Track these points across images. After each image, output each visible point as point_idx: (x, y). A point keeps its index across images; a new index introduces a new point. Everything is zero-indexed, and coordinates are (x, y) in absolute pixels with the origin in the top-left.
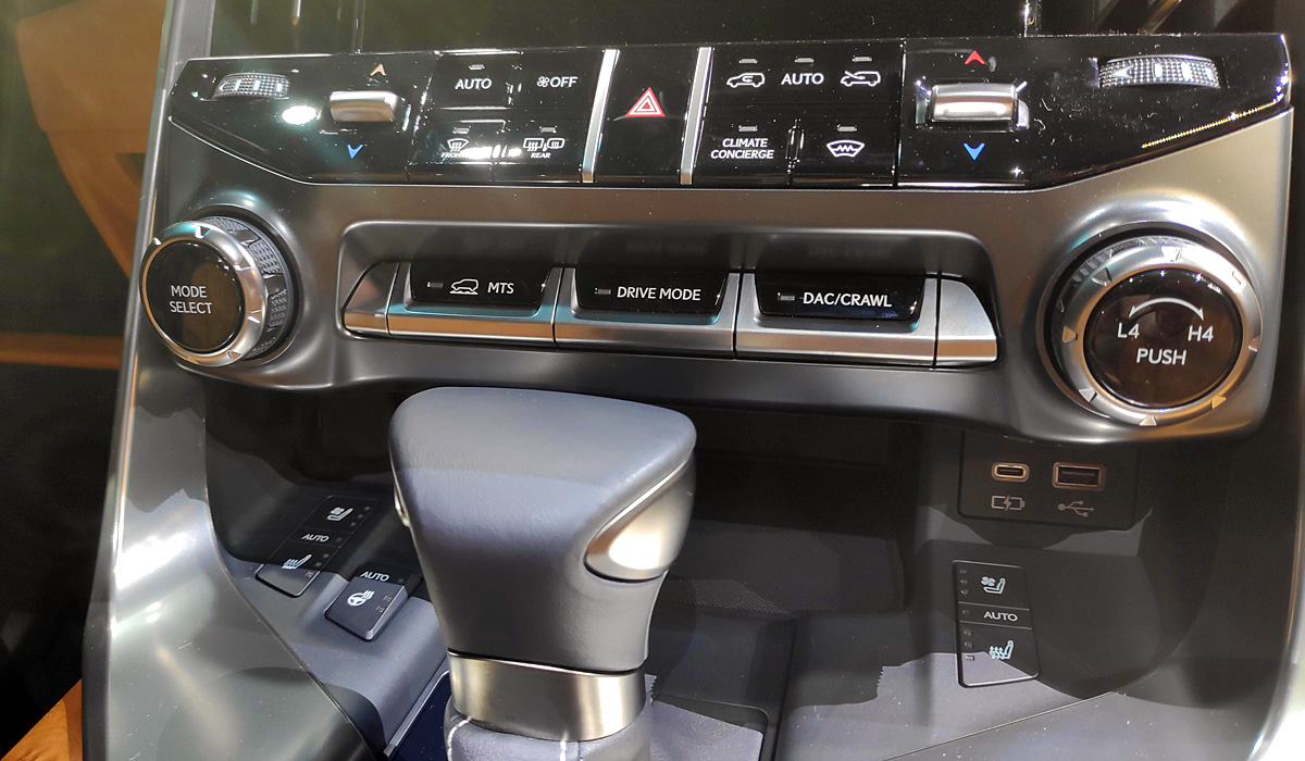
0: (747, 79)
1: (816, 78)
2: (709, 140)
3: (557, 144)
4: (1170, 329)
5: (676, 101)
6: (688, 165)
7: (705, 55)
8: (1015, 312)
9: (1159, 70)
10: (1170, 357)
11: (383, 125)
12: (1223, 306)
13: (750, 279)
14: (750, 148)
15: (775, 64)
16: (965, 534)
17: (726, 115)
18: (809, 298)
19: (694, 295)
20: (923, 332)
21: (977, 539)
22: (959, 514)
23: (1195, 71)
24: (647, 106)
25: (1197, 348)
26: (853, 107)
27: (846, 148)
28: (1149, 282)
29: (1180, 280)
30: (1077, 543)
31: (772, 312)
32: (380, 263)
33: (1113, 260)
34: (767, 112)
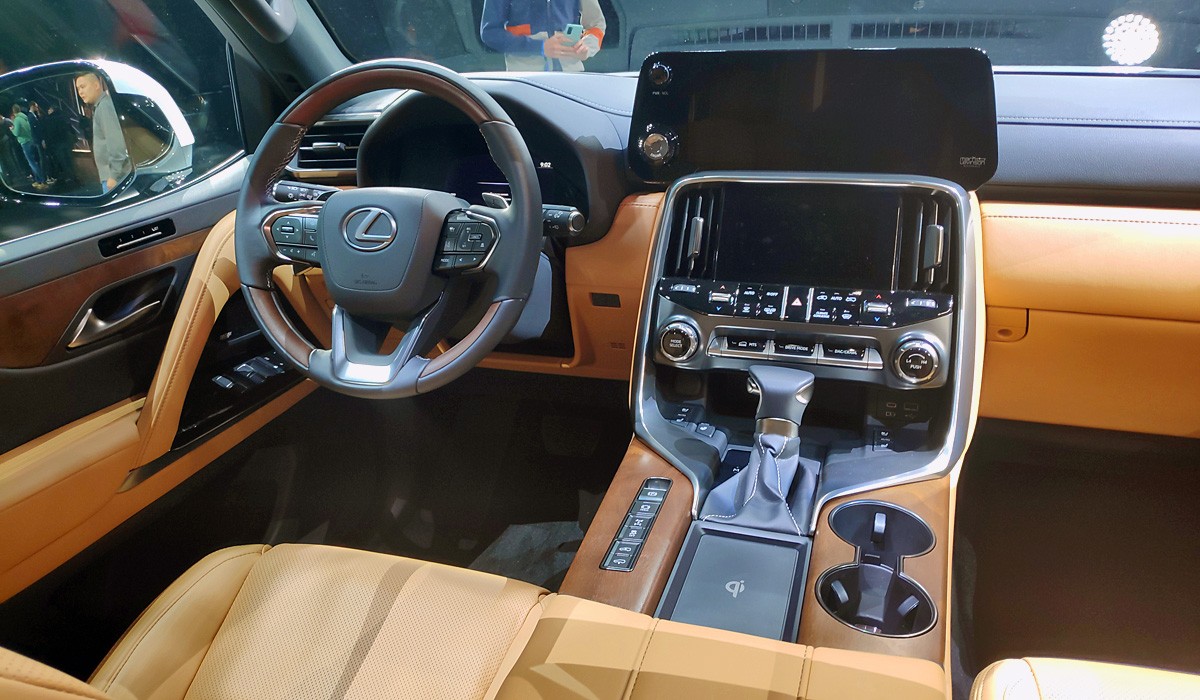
0: (822, 297)
1: (840, 299)
2: (813, 313)
3: (774, 310)
4: (916, 360)
5: (804, 301)
6: (808, 318)
7: (812, 291)
8: (886, 357)
9: (921, 303)
10: (918, 367)
11: (726, 302)
12: (930, 359)
13: (821, 345)
14: (823, 314)
15: (830, 294)
16: (877, 423)
17: (817, 306)
18: (836, 351)
19: (806, 349)
20: (864, 361)
21: (881, 424)
22: (876, 417)
23: (931, 303)
24: (797, 302)
25: (923, 365)
26: (848, 306)
27: (847, 316)
28: (916, 350)
29: (922, 351)
30: (910, 426)
31: (826, 354)
32: (720, 335)
33: (907, 345)
34: (826, 305)
